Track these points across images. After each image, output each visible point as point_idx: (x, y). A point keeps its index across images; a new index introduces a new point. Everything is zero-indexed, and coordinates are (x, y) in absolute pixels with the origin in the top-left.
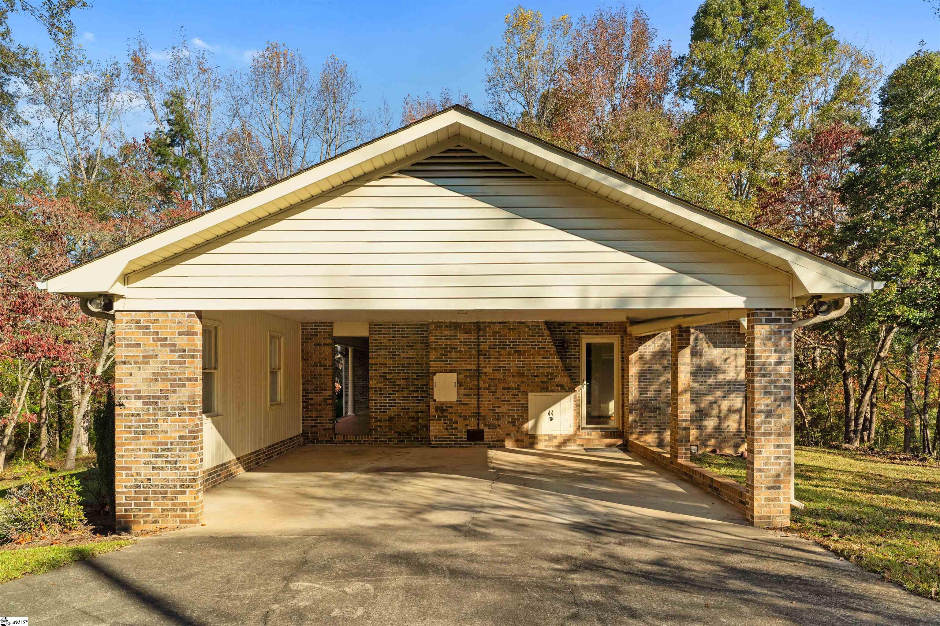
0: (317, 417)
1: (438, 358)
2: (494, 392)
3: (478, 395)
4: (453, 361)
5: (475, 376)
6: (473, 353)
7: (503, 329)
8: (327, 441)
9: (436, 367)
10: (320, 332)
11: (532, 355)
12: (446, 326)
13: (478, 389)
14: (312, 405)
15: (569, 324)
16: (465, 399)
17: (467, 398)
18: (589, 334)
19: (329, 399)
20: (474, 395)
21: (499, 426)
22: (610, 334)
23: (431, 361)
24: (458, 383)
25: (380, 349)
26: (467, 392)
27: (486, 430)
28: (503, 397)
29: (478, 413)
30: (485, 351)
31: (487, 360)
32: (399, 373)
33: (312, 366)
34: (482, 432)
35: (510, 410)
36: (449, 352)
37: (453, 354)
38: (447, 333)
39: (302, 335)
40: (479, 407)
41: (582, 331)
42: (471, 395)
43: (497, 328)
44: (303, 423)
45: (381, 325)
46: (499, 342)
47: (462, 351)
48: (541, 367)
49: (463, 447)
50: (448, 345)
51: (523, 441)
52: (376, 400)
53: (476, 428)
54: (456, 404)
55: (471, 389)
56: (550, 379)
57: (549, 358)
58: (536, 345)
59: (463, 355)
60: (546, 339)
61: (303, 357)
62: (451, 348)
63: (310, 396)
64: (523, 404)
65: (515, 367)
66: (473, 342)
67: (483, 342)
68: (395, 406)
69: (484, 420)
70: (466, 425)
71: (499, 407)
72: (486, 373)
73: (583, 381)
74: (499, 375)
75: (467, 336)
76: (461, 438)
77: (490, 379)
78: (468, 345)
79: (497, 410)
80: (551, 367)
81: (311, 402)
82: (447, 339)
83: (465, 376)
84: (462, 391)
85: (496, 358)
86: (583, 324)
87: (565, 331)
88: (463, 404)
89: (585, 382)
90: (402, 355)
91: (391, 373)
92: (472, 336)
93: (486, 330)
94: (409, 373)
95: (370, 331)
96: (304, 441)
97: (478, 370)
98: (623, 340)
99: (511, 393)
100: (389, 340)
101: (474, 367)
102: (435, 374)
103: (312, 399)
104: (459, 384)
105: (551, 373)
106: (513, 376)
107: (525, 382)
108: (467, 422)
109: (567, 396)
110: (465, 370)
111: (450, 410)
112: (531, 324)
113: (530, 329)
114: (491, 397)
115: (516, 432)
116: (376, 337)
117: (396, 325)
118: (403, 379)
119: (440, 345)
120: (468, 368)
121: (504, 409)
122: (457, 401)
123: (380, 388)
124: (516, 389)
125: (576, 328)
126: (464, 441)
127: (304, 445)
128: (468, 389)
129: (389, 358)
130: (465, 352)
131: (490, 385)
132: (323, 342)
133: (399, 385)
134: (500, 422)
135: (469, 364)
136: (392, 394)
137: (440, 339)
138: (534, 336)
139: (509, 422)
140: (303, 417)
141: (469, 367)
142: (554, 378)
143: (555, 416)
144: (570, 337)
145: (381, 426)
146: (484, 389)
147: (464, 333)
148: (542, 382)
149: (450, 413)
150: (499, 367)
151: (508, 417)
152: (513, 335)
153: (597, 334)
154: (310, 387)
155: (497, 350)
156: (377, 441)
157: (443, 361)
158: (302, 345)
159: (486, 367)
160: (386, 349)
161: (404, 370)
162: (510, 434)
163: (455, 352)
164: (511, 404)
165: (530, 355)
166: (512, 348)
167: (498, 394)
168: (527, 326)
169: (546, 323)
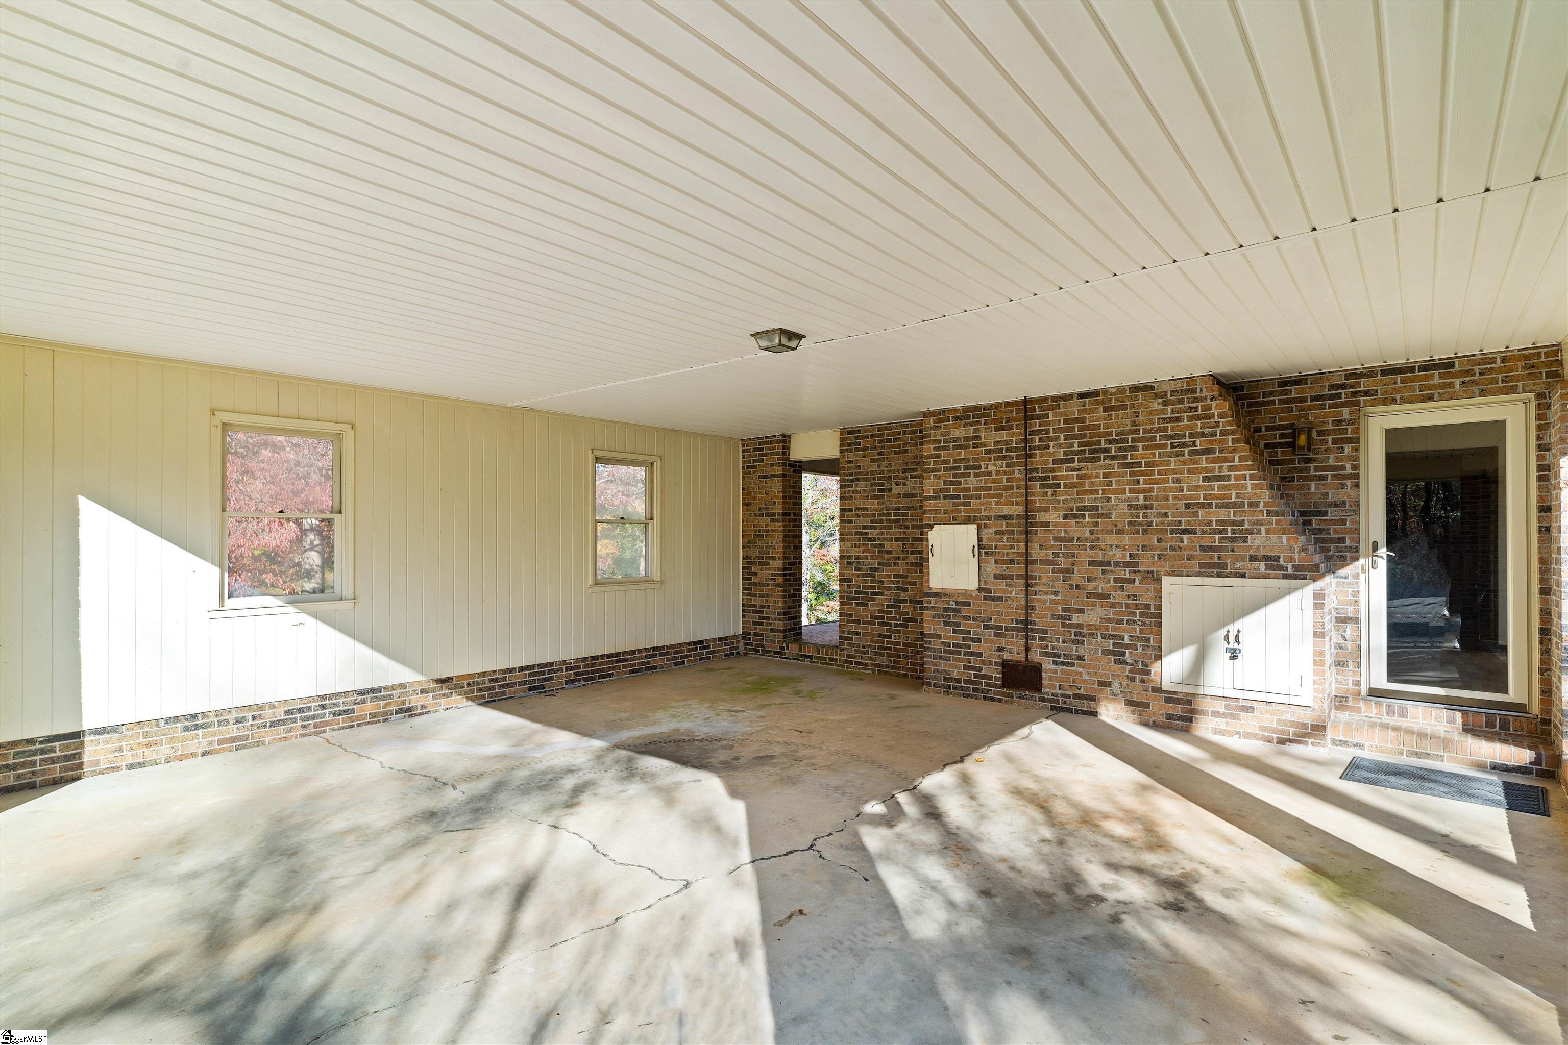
0: (762, 606)
1: (941, 490)
2: (1067, 571)
3: (1027, 577)
4: (970, 497)
5: (1020, 532)
6: (1017, 475)
7: (1091, 411)
8: (776, 653)
9: (936, 512)
10: (766, 455)
11: (1174, 472)
12: (956, 419)
13: (1028, 563)
14: (756, 584)
15: (1320, 376)
16: (998, 587)
17: (1002, 585)
18: (1393, 401)
19: (779, 575)
20: (1019, 577)
21: (1080, 658)
22: (1483, 393)
23: (927, 498)
24: (980, 547)
25: (858, 480)
26: (1001, 569)
27: (1048, 665)
28: (1091, 585)
29: (1027, 622)
30: (1044, 470)
31: (1050, 492)
32: (890, 527)
33: (756, 515)
34: (1037, 670)
35: (1110, 620)
36: (963, 475)
37: (973, 482)
38: (959, 432)
39: (743, 462)
40: (1029, 608)
41: (1366, 393)
42: (1010, 577)
43: (1074, 409)
44: (744, 616)
45: (859, 431)
46: (1080, 445)
47: (989, 474)
48: (1202, 506)
49: (993, 699)
50: (960, 461)
51: (1146, 705)
52: (850, 581)
53: (1022, 657)
54: (978, 598)
55: (1012, 561)
56: (1233, 540)
57: (1228, 478)
58: (1184, 445)
59: (994, 481)
60: (1217, 424)
61: (744, 499)
62: (967, 468)
63: (754, 569)
64: (1148, 606)
65: (1123, 506)
66: (1017, 449)
67: (1039, 447)
68: (881, 594)
69: (1041, 639)
70: (1000, 649)
71: (1081, 611)
72: (1046, 524)
73: (1375, 547)
74: (1080, 530)
75: (1003, 436)
76: (990, 677)
77: (1056, 539)
78: (1004, 458)
79: (1076, 619)
80: (1234, 505)
81: (755, 579)
82: (960, 447)
83: (997, 533)
84: (991, 568)
85: (1073, 486)
86: (1370, 373)
87: (1303, 400)
88: (993, 599)
89: (1383, 551)
90: (896, 490)
91: (874, 528)
92: (1014, 436)
93: (1047, 416)
94: (906, 527)
95: (841, 445)
96: (746, 649)
97: (1027, 517)
98: (1543, 407)
99: (1112, 577)
100: (873, 461)
101: (1019, 510)
102: (931, 527)
103: (756, 574)
104: (982, 549)
105: (1233, 523)
106: (1119, 532)
107: (1151, 548)
108: (1003, 642)
109: (1290, 591)
110: (999, 518)
111: (964, 611)
112: (1167, 388)
113: (1165, 403)
114: (1059, 585)
115: (1125, 682)
116: (851, 456)
117: (886, 429)
118: (897, 540)
119: (944, 462)
120: (1005, 512)
121: (1093, 616)
122: (980, 590)
123: (857, 558)
124: (1127, 564)
125: (1343, 386)
126: (995, 686)
127: (746, 654)
128: (1004, 562)
129: (873, 497)
130: (997, 473)
131: (1056, 555)
132: (770, 471)
133: (890, 552)
134: (1082, 650)
135: (1006, 503)
136: (876, 570)
137: (945, 448)
138: (1178, 419)
139: (1105, 652)
140: (743, 605)
141: (1006, 510)
142: (1242, 535)
143: (1245, 646)
144: (1325, 416)
145: (857, 634)
146: (1043, 562)
147: (997, 429)
148: (1203, 548)
149: (965, 618)
150: (1079, 509)
151: (1104, 637)
152: (1119, 422)
153: (1430, 398)
154: (753, 553)
155: (1076, 464)
156: (851, 663)
157: (952, 497)
158: (743, 478)
159: (1046, 510)
160: (867, 479)
161: (898, 521)
162: (1109, 684)
163: (976, 475)
164: (1113, 605)
165: (1166, 472)
166: (1113, 458)
167: (1076, 578)
168: (1157, 396)
169: (1217, 380)
